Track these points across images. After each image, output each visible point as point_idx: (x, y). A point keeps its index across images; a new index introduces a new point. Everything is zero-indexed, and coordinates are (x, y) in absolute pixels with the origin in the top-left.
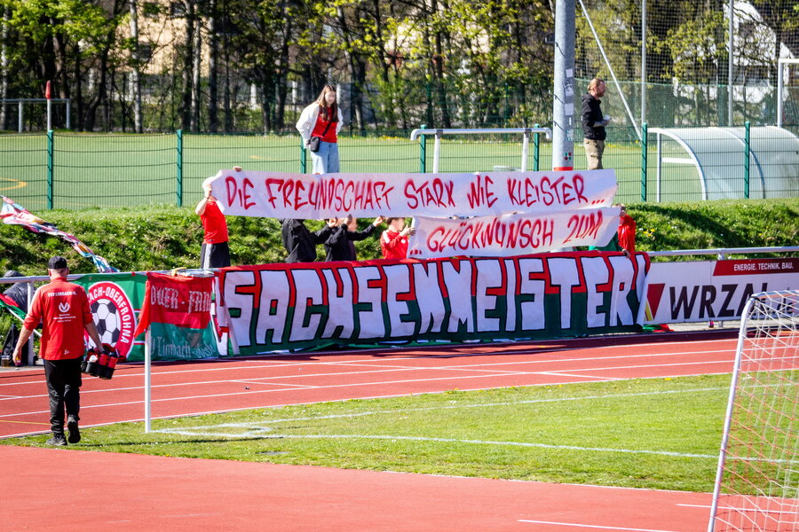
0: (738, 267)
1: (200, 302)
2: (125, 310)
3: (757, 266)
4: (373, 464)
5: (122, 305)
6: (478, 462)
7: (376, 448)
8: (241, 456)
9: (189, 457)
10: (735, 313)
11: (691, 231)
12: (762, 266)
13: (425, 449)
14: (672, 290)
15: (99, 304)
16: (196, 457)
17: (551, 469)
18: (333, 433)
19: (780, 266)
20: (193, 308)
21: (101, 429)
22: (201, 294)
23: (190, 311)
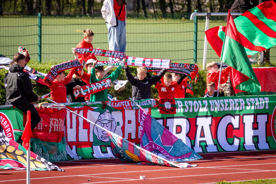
1: (57, 125)
2: (8, 130)
5: (7, 127)
20: (53, 129)
22: (58, 120)
23: (50, 131)
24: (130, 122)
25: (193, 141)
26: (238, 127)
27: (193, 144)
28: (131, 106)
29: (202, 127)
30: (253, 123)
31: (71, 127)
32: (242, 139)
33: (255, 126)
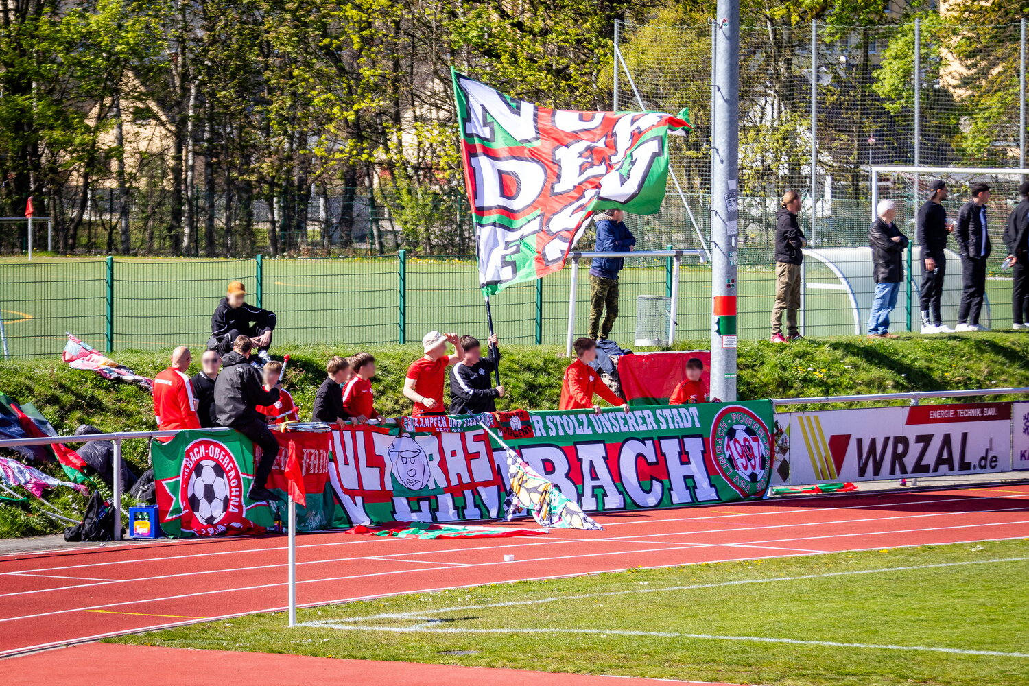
0: (934, 414)
1: (316, 462)
2: (232, 473)
3: (956, 413)
4: (587, 666)
5: (229, 468)
6: (715, 662)
7: (584, 645)
8: (420, 657)
9: (355, 658)
10: (931, 468)
11: (868, 371)
12: (961, 412)
13: (645, 646)
14: (860, 442)
15: (202, 467)
16: (365, 658)
17: (809, 672)
18: (522, 626)
19: (982, 412)
20: (308, 470)
21: (233, 621)
22: (317, 452)
23: (304, 473)
24: (454, 453)
25: (580, 486)
26: (654, 460)
27: (580, 492)
28: (448, 427)
29: (591, 461)
30: (680, 454)
31: (347, 463)
32: (666, 481)
33: (684, 458)
